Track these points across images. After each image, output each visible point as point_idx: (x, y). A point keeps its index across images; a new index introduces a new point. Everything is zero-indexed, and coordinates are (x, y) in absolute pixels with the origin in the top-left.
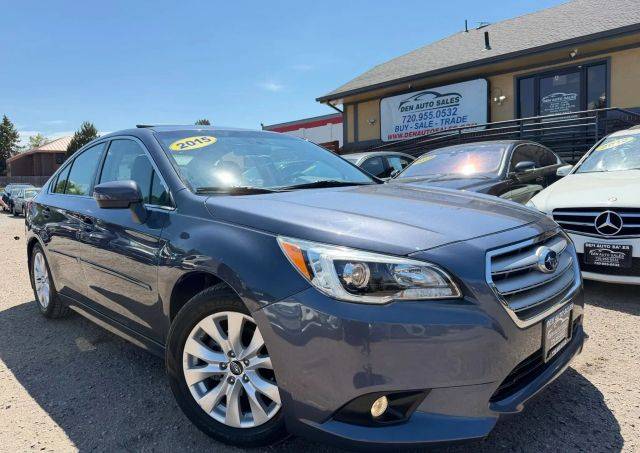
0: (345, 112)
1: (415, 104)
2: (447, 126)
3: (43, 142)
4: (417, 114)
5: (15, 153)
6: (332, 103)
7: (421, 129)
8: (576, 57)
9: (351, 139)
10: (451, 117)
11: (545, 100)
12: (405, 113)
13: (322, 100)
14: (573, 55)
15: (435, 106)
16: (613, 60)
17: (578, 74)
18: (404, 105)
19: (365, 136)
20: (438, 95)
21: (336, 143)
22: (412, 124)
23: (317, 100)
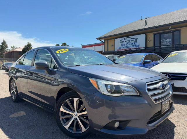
0: (104, 42)
1: (125, 41)
2: (134, 48)
3: (15, 48)
4: (125, 44)
5: (6, 51)
6: (101, 40)
7: (126, 48)
8: (170, 29)
9: (106, 50)
10: (135, 45)
11: (162, 41)
12: (122, 43)
13: (98, 39)
14: (170, 28)
15: (130, 42)
16: (181, 30)
17: (171, 34)
18: (121, 41)
19: (110, 49)
20: (131, 38)
21: (102, 51)
22: (124, 47)
23: (96, 39)
